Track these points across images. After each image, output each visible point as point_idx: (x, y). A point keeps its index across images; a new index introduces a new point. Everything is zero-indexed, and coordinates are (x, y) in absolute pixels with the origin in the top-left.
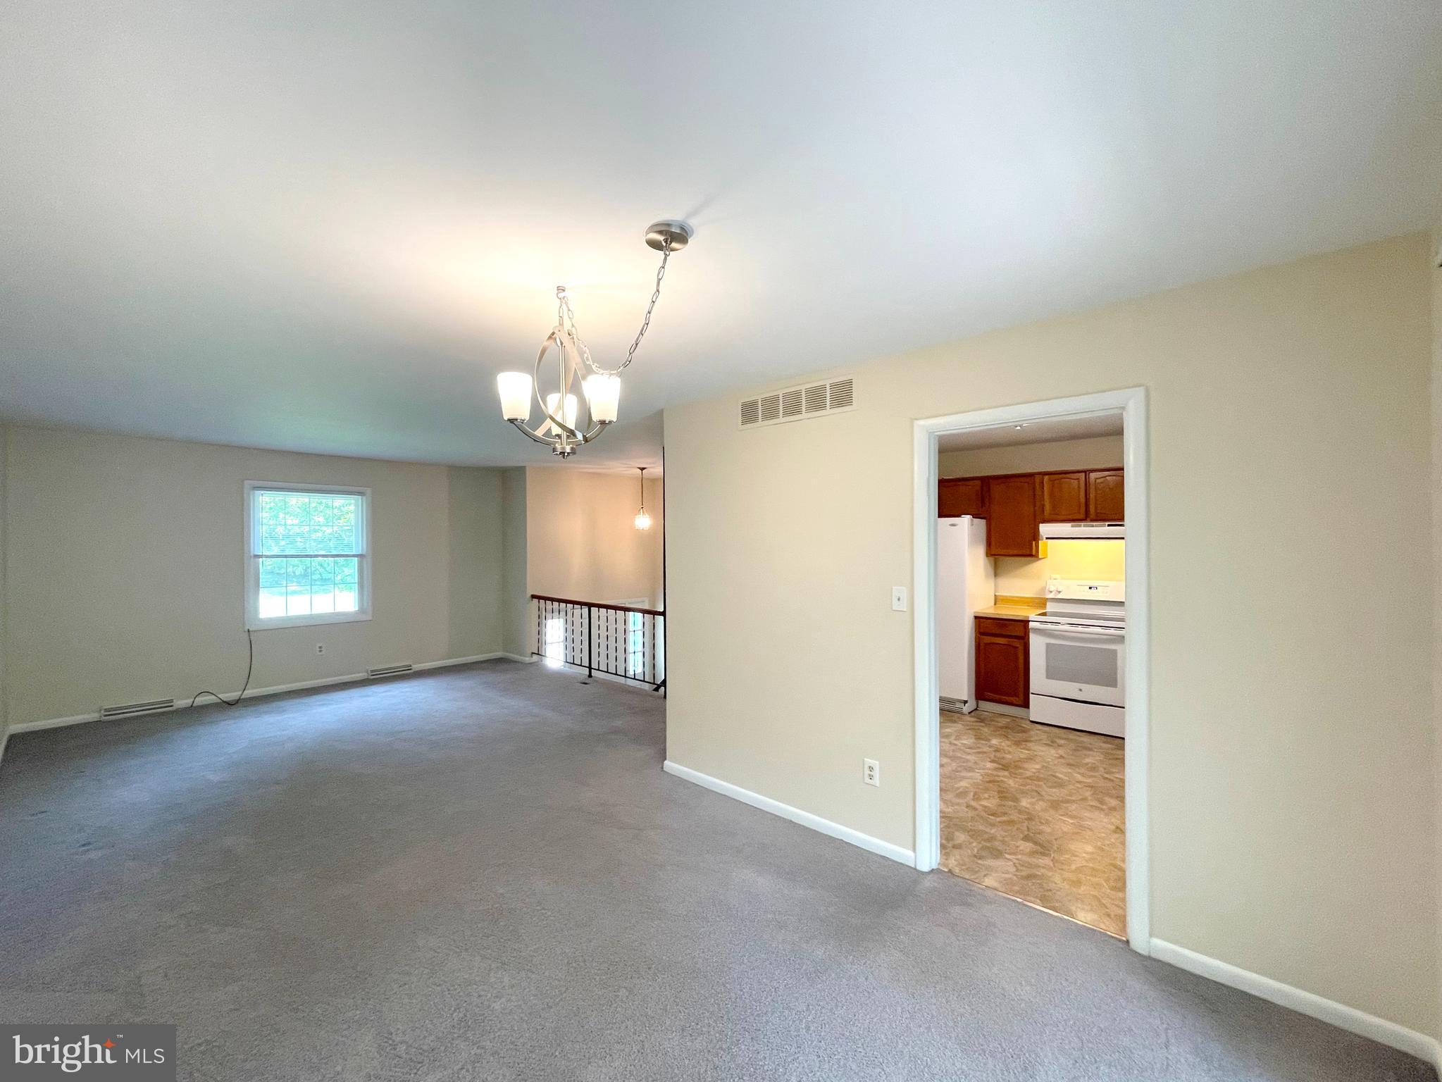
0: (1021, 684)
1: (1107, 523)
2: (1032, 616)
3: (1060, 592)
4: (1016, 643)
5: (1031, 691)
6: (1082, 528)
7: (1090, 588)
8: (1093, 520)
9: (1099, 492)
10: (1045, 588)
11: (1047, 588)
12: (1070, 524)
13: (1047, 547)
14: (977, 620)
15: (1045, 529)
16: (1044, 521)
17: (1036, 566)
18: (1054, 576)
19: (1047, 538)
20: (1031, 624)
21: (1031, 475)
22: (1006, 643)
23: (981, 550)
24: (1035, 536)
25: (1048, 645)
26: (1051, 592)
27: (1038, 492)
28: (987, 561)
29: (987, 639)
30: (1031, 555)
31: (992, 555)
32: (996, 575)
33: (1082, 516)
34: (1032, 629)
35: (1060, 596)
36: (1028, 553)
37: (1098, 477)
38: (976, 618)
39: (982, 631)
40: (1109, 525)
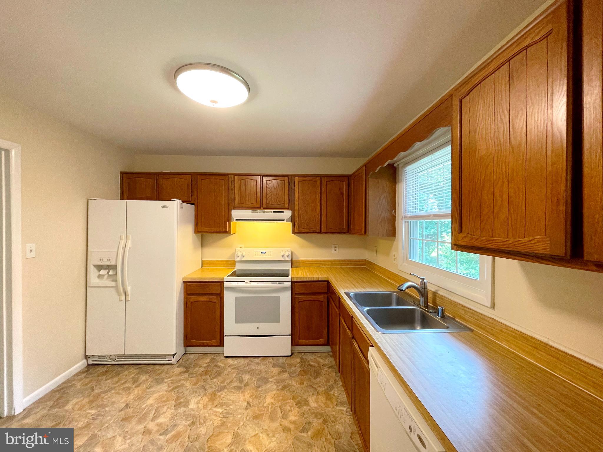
0: (218, 330)
1: (272, 211)
2: (226, 278)
3: (244, 256)
4: (215, 299)
5: (225, 335)
6: (258, 213)
7: (262, 253)
8: (264, 208)
9: (268, 190)
10: (235, 253)
11: (236, 254)
12: (250, 211)
13: (237, 226)
14: (186, 284)
15: (236, 213)
16: (235, 208)
17: (229, 239)
18: (240, 246)
19: (237, 220)
20: (226, 285)
21: (226, 175)
22: (208, 300)
23: (190, 228)
24: (229, 218)
25: (236, 298)
26: (238, 256)
27: (231, 187)
28: (196, 237)
29: (193, 298)
30: (226, 232)
31: (199, 232)
32: (202, 246)
33: (258, 206)
34: (226, 288)
35: (244, 259)
36: (224, 230)
37: (267, 180)
38: (184, 282)
39: (189, 292)
40: (274, 212)
